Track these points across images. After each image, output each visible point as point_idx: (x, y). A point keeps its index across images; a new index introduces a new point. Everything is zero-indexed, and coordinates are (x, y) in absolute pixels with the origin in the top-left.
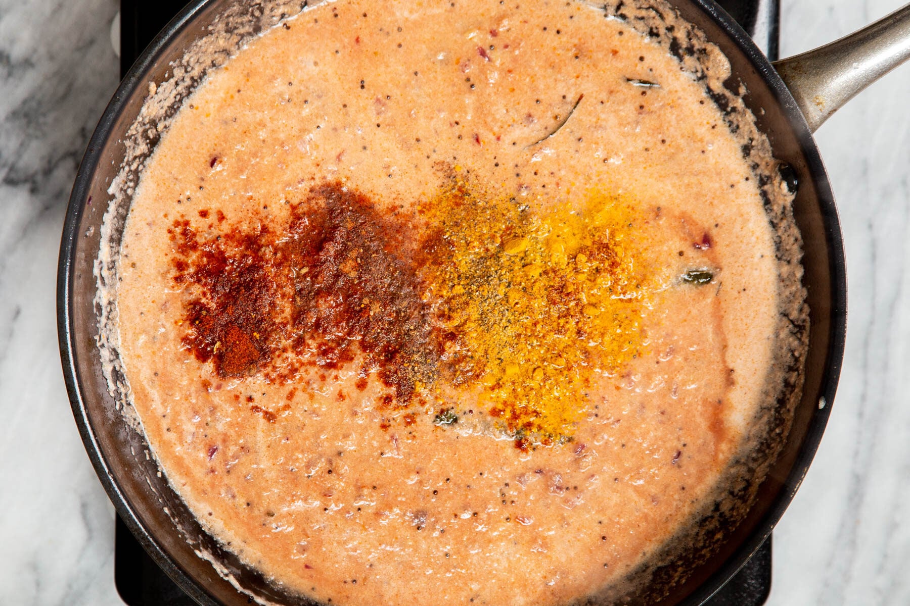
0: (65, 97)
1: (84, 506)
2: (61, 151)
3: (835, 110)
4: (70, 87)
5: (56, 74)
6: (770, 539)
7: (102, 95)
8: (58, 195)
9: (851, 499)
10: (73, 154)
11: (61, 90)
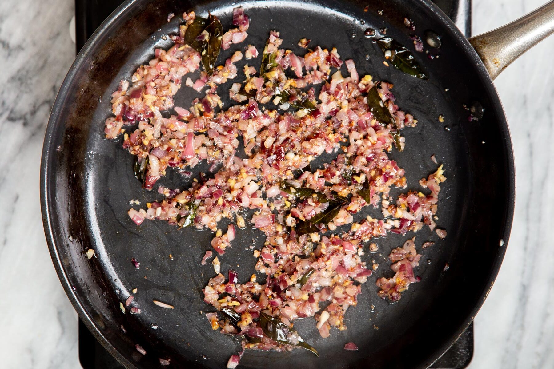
0: (43, 67)
1: (59, 313)
2: (41, 101)
3: (506, 66)
4: (45, 62)
5: (37, 54)
6: (472, 324)
7: (65, 66)
8: (40, 127)
9: (520, 299)
10: (48, 102)
11: (41, 63)
